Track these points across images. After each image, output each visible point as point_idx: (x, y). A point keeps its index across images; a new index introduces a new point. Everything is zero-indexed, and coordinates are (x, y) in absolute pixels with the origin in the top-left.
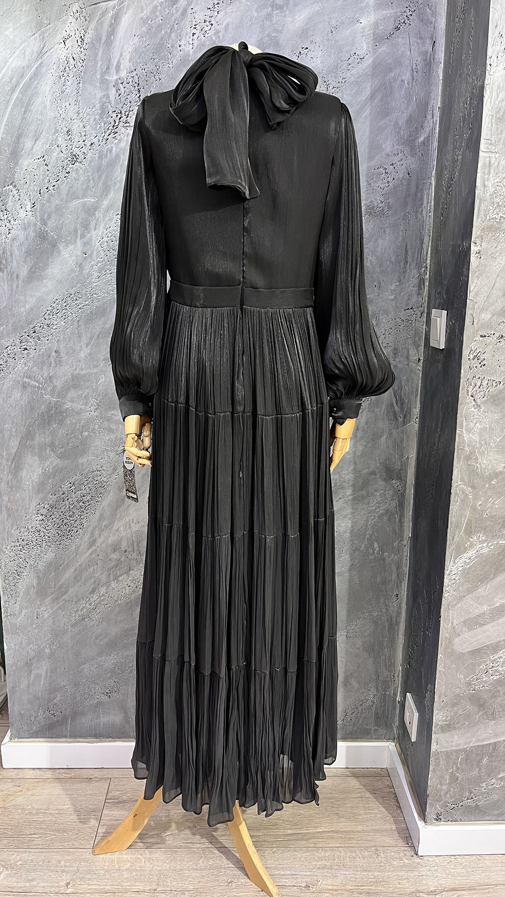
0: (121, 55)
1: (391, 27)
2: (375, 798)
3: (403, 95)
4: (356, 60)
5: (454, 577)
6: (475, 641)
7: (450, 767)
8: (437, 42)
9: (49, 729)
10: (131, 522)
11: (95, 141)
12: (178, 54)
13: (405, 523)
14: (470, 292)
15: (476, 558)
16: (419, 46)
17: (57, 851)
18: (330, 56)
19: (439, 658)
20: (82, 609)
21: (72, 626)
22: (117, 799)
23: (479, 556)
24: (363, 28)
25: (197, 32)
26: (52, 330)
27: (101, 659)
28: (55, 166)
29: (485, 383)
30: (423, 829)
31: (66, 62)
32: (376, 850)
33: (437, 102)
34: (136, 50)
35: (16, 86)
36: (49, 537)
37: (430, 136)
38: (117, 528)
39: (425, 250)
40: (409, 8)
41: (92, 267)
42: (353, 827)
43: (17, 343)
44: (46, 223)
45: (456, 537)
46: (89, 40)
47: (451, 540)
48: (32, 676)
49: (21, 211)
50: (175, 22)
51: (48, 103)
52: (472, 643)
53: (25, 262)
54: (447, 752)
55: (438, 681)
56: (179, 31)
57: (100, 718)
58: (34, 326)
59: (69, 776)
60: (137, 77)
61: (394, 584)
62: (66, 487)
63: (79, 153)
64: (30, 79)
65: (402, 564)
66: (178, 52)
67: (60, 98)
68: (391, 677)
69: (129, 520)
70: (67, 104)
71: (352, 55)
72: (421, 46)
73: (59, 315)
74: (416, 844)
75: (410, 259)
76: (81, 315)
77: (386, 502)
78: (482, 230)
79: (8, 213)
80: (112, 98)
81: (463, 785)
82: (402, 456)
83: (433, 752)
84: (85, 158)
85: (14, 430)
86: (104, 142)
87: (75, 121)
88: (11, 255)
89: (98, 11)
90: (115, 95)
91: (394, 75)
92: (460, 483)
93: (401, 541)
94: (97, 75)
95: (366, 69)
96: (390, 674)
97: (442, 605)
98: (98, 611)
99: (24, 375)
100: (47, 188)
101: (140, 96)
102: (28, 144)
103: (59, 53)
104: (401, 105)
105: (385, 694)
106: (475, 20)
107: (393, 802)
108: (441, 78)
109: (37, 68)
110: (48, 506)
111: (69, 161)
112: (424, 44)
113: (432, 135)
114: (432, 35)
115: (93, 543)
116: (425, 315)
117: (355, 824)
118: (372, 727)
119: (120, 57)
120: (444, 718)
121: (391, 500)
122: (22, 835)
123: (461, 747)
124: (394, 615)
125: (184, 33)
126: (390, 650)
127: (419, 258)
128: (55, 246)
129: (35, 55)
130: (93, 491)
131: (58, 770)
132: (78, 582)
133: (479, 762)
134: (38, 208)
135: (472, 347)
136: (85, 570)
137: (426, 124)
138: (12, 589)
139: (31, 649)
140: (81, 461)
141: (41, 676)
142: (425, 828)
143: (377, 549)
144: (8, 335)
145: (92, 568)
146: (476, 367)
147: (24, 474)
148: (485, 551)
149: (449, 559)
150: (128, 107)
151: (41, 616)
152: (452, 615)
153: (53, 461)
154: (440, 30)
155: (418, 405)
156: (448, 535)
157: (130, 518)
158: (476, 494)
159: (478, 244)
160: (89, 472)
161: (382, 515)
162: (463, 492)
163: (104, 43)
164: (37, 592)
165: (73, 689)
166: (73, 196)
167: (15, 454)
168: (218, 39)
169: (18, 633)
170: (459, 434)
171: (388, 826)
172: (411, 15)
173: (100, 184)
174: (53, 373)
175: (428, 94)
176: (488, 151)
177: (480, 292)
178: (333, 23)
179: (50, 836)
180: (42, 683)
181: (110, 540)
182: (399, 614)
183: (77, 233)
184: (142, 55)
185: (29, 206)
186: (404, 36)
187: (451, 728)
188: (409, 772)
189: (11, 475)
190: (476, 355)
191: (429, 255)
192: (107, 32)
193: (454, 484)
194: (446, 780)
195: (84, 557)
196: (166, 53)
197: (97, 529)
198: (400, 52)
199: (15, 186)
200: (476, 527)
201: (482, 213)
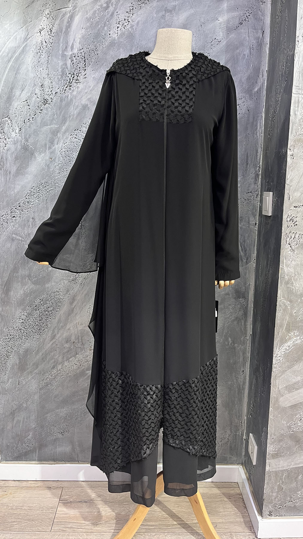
0: (74, 40)
1: (237, 23)
2: (230, 501)
3: (245, 63)
4: (216, 43)
5: (279, 358)
6: (293, 399)
7: (278, 481)
8: (265, 31)
9: (25, 455)
10: (77, 324)
11: (58, 91)
12: (109, 39)
13: (248, 326)
14: (287, 179)
15: (293, 346)
16: (254, 34)
17: (28, 533)
18: (200, 40)
19: (270, 410)
20: (47, 379)
21: (41, 389)
22: (66, 501)
23: (295, 345)
24: (220, 23)
25: (120, 26)
26: (30, 205)
27: (58, 411)
28: (33, 106)
29: (297, 236)
30: (261, 521)
31: (41, 44)
32: (231, 535)
33: (265, 67)
34: (83, 37)
35: (11, 58)
36: (27, 333)
37: (261, 88)
38: (69, 328)
39: (259, 156)
40: (248, 11)
41: (55, 167)
42: (216, 520)
43: (9, 213)
44: (28, 140)
45: (280, 333)
46: (55, 31)
47: (277, 334)
48: (15, 421)
49: (13, 133)
50: (107, 20)
51: (30, 68)
52: (291, 401)
53: (15, 164)
54: (276, 472)
55: (269, 425)
56: (109, 26)
57: (57, 449)
58: (19, 202)
59: (37, 485)
60: (84, 53)
61: (241, 364)
62: (37, 302)
63: (48, 98)
64: (19, 54)
65: (246, 351)
66: (108, 38)
67: (37, 65)
68: (239, 423)
69: (76, 323)
70: (41, 69)
71: (213, 40)
72: (255, 34)
73: (35, 196)
74: (256, 531)
75: (249, 162)
76: (48, 196)
77: (236, 312)
78: (294, 141)
79: (5, 134)
80: (69, 65)
81: (286, 493)
82: (245, 284)
83: (267, 471)
84: (52, 101)
85: (6, 266)
86: (64, 92)
87: (46, 79)
88: (6, 159)
89: (61, 14)
90: (71, 64)
91: (239, 51)
92: (282, 299)
93: (246, 336)
94: (60, 51)
95: (222, 48)
96: (239, 422)
97: (272, 376)
98: (57, 380)
99: (13, 233)
100: (29, 119)
101: (85, 64)
102: (18, 93)
103: (37, 38)
104: (243, 69)
105: (236, 434)
106: (288, 16)
107: (241, 504)
108: (268, 53)
109: (24, 47)
110: (26, 314)
111: (42, 103)
112: (257, 32)
113: (262, 87)
114: (262, 27)
115: (53, 337)
116: (259, 196)
117: (217, 518)
118: (228, 456)
119: (74, 41)
120: (274, 450)
121: (239, 311)
122: (6, 522)
123: (285, 469)
124: (242, 384)
125: (112, 27)
126: (239, 406)
127: (255, 161)
128: (33, 154)
129: (22, 40)
130: (54, 305)
131: (30, 481)
132: (44, 362)
133: (297, 477)
134: (23, 131)
135: (289, 214)
136: (48, 354)
137: (259, 81)
138: (3, 365)
139: (14, 404)
140: (47, 286)
141: (20, 422)
142: (262, 520)
143: (231, 342)
144: (3, 208)
145: (53, 353)
146: (291, 226)
147: (11, 294)
148: (299, 341)
149: (276, 347)
150: (78, 71)
151: (21, 383)
152: (278, 382)
153: (30, 286)
154: (267, 24)
155: (256, 252)
156: (275, 331)
157: (77, 321)
158: (292, 306)
159: (291, 150)
160: (52, 293)
161: (234, 320)
162: (284, 305)
163: (64, 33)
164: (19, 368)
165: (40, 430)
166: (44, 124)
167: (7, 282)
168: (132, 31)
169: (6, 394)
170: (281, 268)
171: (238, 520)
172: (249, 15)
173: (61, 117)
174: (30, 231)
175: (260, 63)
176: (298, 93)
177: (293, 180)
178: (202, 20)
179: (24, 523)
180: (21, 426)
181: (64, 336)
182: (244, 383)
183: (46, 146)
184: (87, 40)
185: (18, 130)
186: (245, 28)
187: (278, 456)
188: (252, 485)
189: (4, 295)
190: (291, 218)
191: (261, 160)
192: (66, 26)
193: (278, 300)
194: (275, 490)
195: (48, 346)
196: (101, 39)
197: (56, 328)
198: (242, 38)
199: (9, 118)
200: (292, 326)
201: (294, 131)
